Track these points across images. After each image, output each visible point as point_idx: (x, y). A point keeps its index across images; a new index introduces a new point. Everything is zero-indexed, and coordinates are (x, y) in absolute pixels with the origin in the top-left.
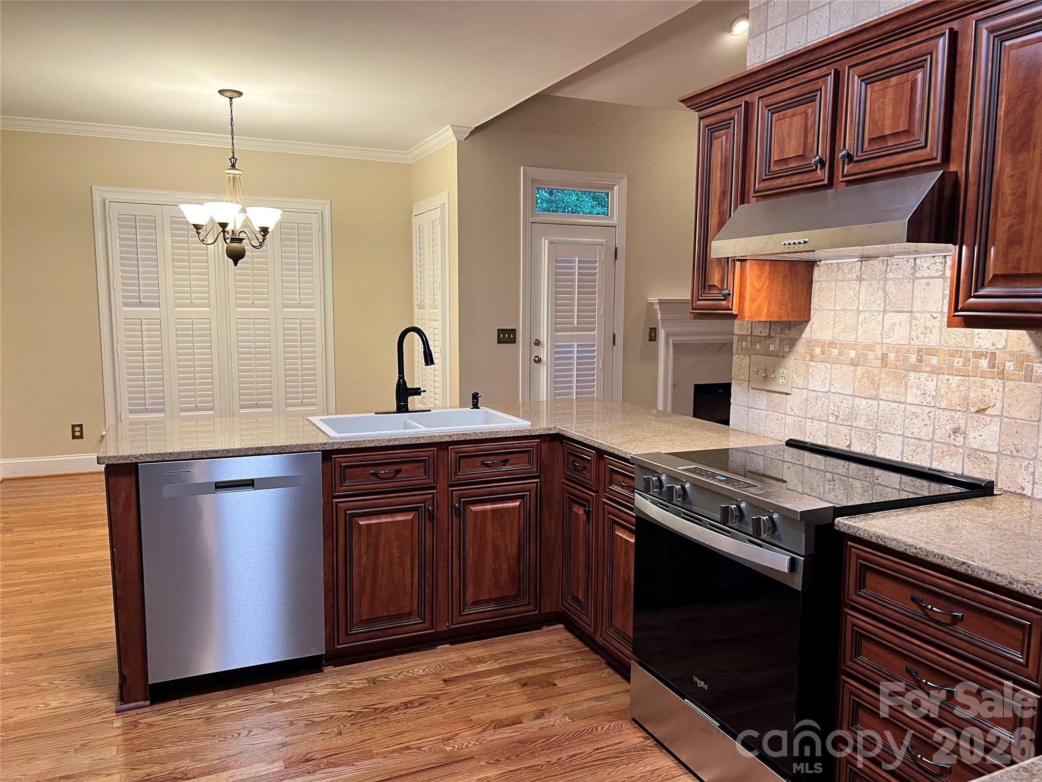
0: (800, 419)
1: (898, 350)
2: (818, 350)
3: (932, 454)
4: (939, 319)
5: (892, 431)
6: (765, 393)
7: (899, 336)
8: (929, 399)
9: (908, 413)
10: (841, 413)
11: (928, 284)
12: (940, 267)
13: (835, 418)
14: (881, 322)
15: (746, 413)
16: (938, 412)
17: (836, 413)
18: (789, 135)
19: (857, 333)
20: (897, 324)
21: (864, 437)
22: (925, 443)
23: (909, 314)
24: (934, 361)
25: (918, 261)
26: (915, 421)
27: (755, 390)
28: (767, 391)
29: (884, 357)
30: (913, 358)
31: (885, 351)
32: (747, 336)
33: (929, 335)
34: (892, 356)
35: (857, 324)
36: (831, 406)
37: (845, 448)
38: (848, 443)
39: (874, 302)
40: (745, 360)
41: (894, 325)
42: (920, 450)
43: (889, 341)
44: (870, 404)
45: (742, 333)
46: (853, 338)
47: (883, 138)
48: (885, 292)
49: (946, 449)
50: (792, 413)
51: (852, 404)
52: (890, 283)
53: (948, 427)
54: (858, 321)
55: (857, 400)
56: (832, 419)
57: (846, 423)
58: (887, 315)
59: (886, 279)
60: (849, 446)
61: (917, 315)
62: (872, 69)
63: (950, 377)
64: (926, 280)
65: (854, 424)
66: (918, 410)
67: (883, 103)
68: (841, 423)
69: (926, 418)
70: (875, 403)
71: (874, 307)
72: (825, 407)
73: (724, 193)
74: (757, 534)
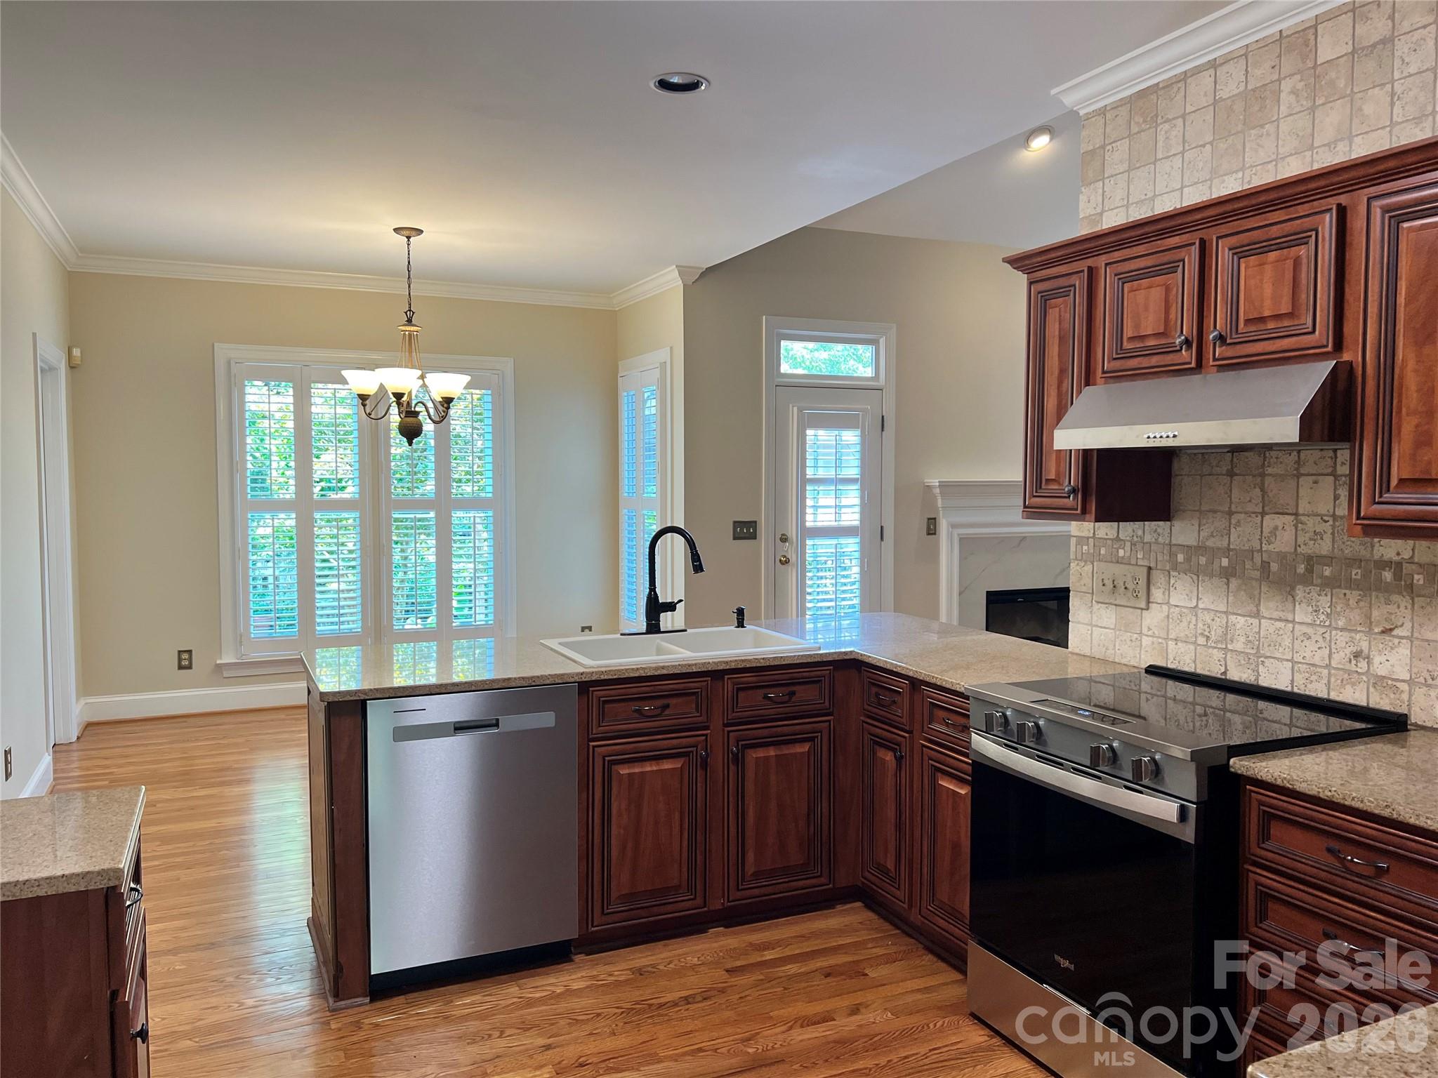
0: (1160, 640)
1: (1282, 556)
2: (1180, 558)
3: (1329, 682)
4: (1331, 523)
5: (1278, 655)
6: (1114, 607)
7: (1283, 542)
8: (1322, 617)
9: (1297, 633)
10: (1213, 633)
11: (1316, 482)
12: (1330, 462)
13: (1205, 639)
14: (1259, 524)
15: (1090, 632)
16: (1334, 632)
17: (1206, 633)
18: (1146, 309)
19: (1229, 537)
20: (1280, 528)
21: (1243, 662)
22: (1319, 670)
23: (1292, 518)
24: (1327, 572)
25: (1302, 454)
26: (1306, 643)
27: (1100, 605)
28: (1116, 605)
29: (1265, 566)
30: (1301, 569)
31: (1265, 557)
32: (1088, 538)
33: (1320, 541)
34: (1274, 567)
35: (1230, 527)
36: (1200, 625)
37: (1219, 676)
38: (1223, 670)
39: (1250, 501)
40: (1086, 568)
41: (1276, 528)
42: (1314, 678)
43: (1271, 547)
44: (1250, 622)
45: (1083, 535)
46: (1225, 543)
47: (1262, 319)
48: (1262, 490)
49: (1346, 676)
50: (1150, 633)
51: (1227, 623)
52: (1268, 480)
53: (1348, 651)
54: (1230, 523)
55: (1232, 618)
56: (1201, 640)
57: (1219, 646)
58: (1267, 517)
59: (1263, 475)
60: (1224, 673)
61: (1302, 518)
62: (1246, 242)
63: (1347, 591)
64: (1314, 477)
65: (1230, 647)
66: (1310, 630)
67: (1261, 281)
68: (1213, 645)
69: (1320, 639)
70: (1255, 622)
71: (1250, 507)
72: (1192, 626)
73: (1062, 371)
74: (1137, 778)
